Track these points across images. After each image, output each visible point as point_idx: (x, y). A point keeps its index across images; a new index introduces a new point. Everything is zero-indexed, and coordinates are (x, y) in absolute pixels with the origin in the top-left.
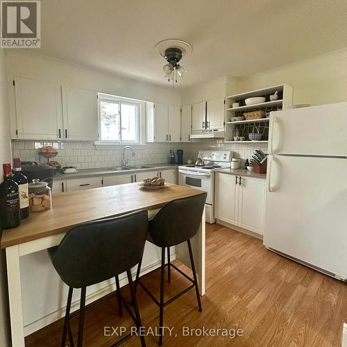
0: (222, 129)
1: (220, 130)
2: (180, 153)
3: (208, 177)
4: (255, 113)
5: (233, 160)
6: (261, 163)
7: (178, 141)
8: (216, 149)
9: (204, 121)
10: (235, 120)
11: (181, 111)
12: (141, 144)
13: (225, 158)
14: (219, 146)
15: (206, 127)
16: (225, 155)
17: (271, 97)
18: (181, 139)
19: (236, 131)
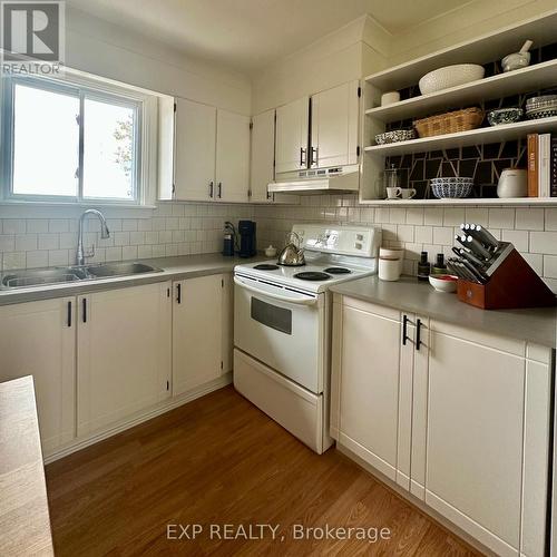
0: (351, 166)
1: (345, 171)
2: (248, 229)
3: (312, 307)
4: (452, 117)
5: (383, 252)
6: (489, 272)
7: (244, 200)
8: (335, 222)
9: (305, 147)
10: (388, 141)
11: (251, 127)
12: (143, 203)
13: (359, 247)
14: (343, 213)
15: (310, 162)
16: (361, 238)
17: (510, 61)
18: (249, 194)
19: (389, 174)
